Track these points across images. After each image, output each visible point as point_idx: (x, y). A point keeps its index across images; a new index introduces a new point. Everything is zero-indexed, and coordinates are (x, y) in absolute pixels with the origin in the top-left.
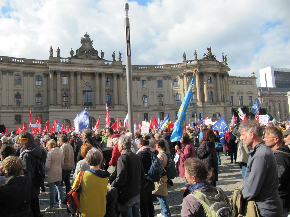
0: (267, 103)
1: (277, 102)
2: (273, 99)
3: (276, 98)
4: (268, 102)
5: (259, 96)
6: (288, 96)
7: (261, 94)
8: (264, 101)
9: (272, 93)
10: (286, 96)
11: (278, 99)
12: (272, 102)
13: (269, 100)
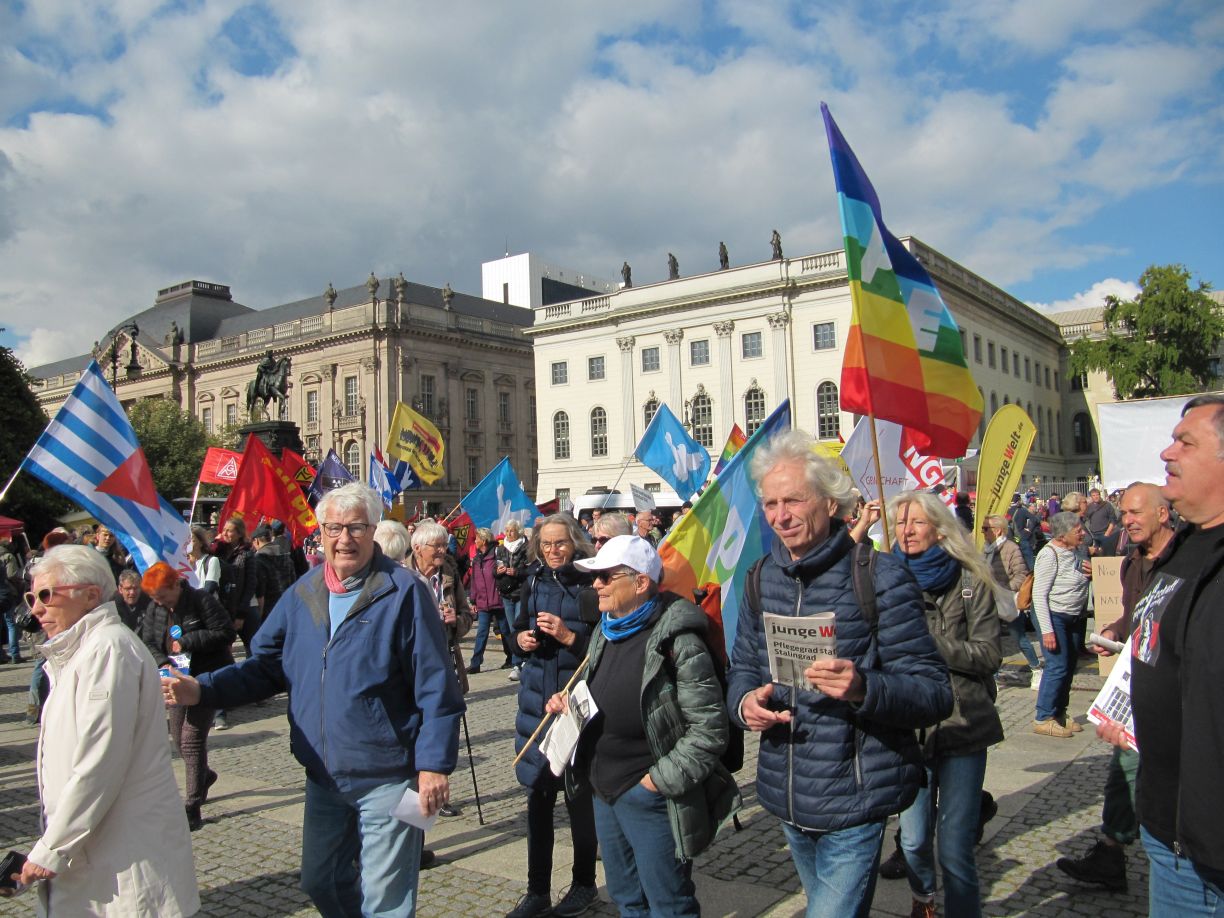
0: (431, 379)
1: (489, 381)
2: (470, 365)
3: (491, 357)
4: (439, 375)
5: (381, 328)
6: (537, 334)
7: (389, 321)
8: (407, 366)
9: (467, 323)
10: (527, 331)
11: (498, 368)
12: (461, 378)
13: (445, 364)
